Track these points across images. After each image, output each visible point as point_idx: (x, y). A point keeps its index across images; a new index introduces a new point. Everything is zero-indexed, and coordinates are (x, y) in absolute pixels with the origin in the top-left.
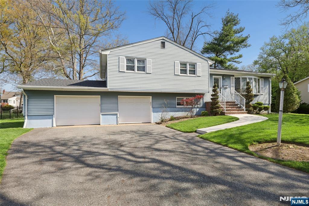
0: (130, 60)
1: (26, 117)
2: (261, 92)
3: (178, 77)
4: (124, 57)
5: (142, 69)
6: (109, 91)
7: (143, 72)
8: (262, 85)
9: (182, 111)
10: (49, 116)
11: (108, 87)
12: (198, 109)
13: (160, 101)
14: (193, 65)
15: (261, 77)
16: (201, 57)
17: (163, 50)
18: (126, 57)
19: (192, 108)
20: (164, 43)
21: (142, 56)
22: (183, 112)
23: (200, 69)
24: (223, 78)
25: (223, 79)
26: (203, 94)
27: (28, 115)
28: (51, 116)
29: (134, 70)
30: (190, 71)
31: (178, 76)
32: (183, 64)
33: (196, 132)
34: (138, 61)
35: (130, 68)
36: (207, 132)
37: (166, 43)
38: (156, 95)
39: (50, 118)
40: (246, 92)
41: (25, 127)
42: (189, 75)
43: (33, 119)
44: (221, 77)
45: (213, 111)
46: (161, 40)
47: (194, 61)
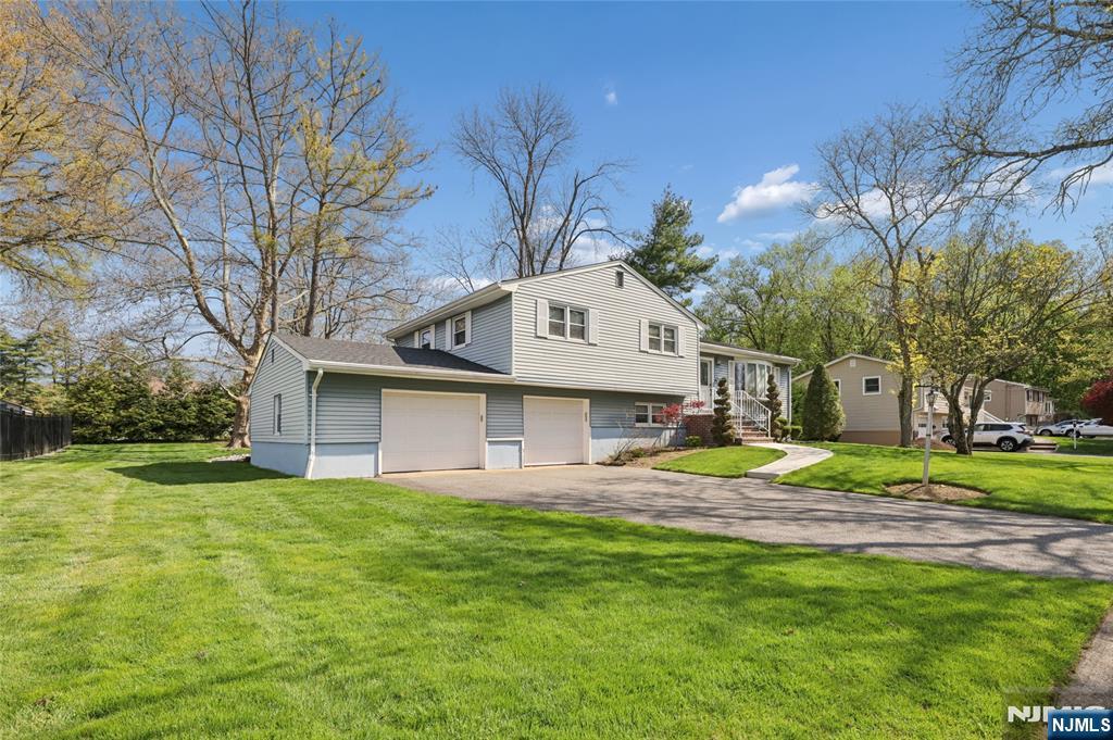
0: (558, 311)
1: (313, 448)
4: (546, 301)
5: (580, 332)
6: (516, 383)
7: (581, 341)
10: (365, 447)
11: (514, 375)
12: (673, 432)
13: (608, 412)
14: (671, 331)
15: (776, 365)
17: (618, 290)
19: (662, 429)
21: (579, 302)
24: (716, 361)
25: (717, 365)
26: (684, 397)
27: (319, 441)
28: (372, 447)
29: (563, 335)
30: (666, 342)
33: (746, 476)
34: (571, 311)
35: (557, 329)
36: (778, 475)
38: (599, 397)
39: (369, 452)
40: (767, 396)
42: (664, 353)
44: (712, 360)
45: (721, 437)
47: (673, 322)
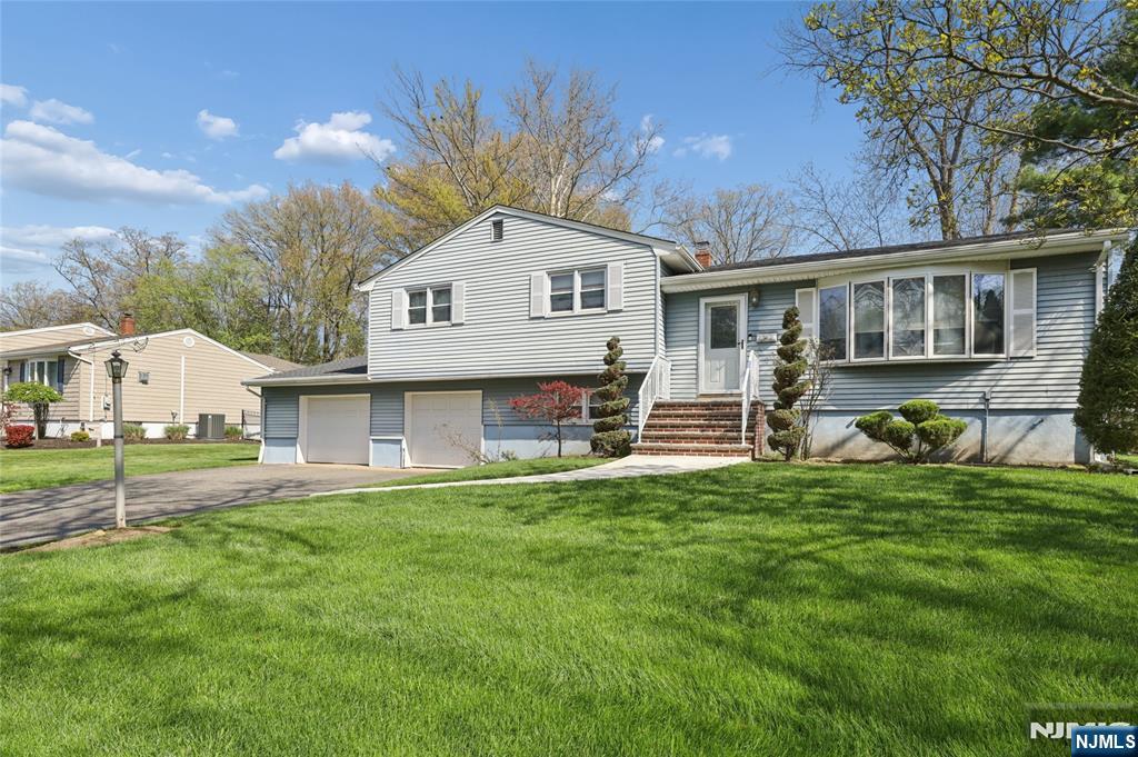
2: (1012, 346)
3: (542, 324)
8: (1017, 306)
9: (575, 439)
16: (624, 238)
18: (407, 289)
20: (501, 222)
22: (579, 442)
23: (619, 286)
31: (542, 321)
32: (560, 277)
37: (508, 225)
41: (260, 460)
43: (274, 445)
46: (493, 219)
